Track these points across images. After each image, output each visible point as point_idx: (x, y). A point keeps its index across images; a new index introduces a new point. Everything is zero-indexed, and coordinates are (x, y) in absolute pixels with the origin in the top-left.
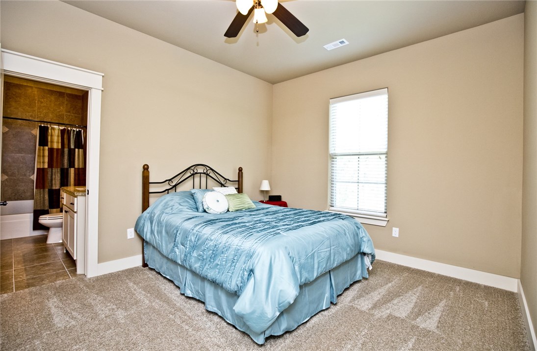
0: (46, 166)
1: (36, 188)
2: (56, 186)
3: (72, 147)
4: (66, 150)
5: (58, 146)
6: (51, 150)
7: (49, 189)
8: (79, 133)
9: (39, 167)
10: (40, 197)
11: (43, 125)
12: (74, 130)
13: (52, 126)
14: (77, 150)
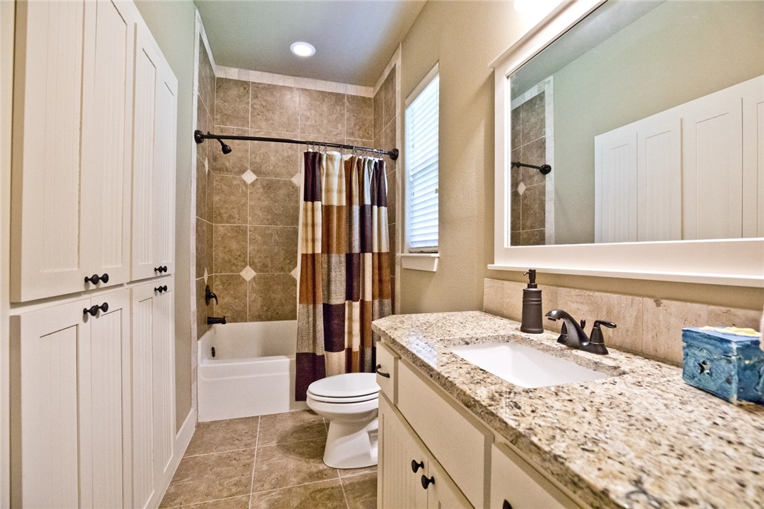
0: (319, 250)
1: (300, 303)
2: (338, 298)
3: (368, 201)
4: (356, 208)
5: (340, 199)
6: (327, 210)
7: (324, 304)
8: (379, 167)
9: (305, 252)
10: (308, 322)
11: (311, 150)
12: (370, 162)
13: (327, 152)
14: (375, 208)
